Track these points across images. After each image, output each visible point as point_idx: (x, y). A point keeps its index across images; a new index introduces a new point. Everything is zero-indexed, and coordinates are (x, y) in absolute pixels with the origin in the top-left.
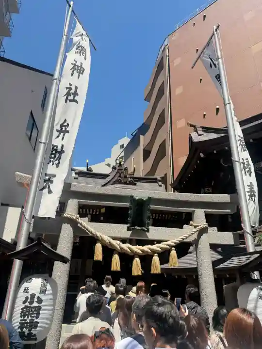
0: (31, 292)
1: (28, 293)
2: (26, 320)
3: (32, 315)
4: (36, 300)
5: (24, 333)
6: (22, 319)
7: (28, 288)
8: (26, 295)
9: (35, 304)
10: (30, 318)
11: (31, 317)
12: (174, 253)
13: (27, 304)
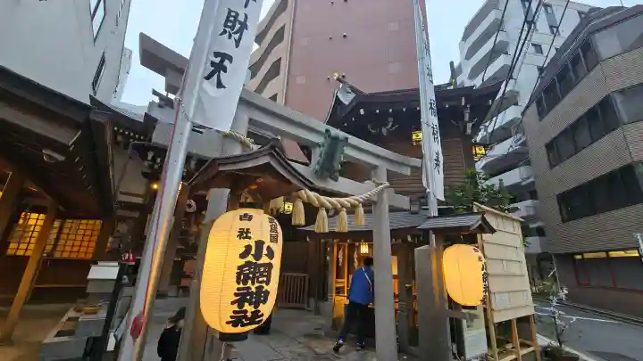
0: (255, 236)
1: (250, 238)
2: (249, 288)
3: (260, 279)
4: (265, 252)
5: (246, 311)
6: (241, 286)
7: (248, 229)
8: (246, 242)
9: (264, 260)
10: (257, 285)
11: (258, 282)
12: (361, 210)
13: (250, 258)
